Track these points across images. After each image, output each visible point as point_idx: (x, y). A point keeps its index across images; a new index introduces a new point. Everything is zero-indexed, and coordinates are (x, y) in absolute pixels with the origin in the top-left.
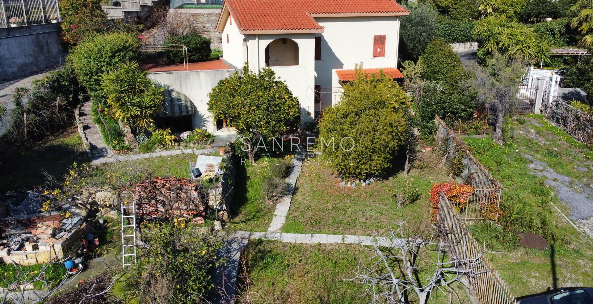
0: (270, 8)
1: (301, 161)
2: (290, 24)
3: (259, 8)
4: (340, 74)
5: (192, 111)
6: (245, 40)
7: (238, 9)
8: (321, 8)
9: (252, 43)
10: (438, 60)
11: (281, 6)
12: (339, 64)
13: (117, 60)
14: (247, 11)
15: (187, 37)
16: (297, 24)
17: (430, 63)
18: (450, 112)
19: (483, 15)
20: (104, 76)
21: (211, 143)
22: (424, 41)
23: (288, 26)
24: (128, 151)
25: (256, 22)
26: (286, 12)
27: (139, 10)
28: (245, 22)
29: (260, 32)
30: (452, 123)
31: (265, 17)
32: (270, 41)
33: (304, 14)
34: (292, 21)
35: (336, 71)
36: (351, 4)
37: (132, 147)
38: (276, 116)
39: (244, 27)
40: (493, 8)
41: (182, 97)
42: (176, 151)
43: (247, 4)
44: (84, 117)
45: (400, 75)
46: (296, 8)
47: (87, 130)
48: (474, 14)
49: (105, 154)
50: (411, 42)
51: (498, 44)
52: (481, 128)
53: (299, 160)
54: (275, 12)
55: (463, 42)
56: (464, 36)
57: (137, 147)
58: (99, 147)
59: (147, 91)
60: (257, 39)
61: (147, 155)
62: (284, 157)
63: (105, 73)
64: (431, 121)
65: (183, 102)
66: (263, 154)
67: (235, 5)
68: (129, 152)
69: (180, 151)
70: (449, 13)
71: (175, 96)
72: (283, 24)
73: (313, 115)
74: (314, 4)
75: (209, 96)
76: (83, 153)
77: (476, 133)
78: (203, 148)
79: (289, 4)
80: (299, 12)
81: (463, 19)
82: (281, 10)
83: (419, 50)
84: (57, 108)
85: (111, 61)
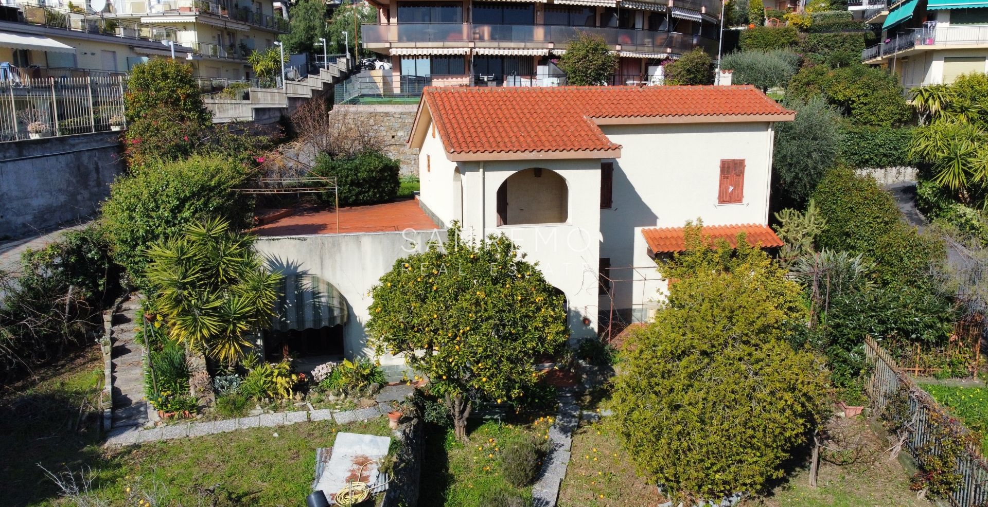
0: (510, 107)
1: (569, 434)
2: (550, 139)
3: (490, 107)
4: (649, 237)
5: (342, 317)
6: (457, 170)
7: (448, 108)
8: (613, 106)
9: (473, 178)
10: (851, 208)
11: (534, 103)
12: (649, 217)
13: (186, 214)
14: (464, 112)
15: (355, 159)
16: (565, 139)
17: (833, 212)
18: (897, 329)
19: (922, 115)
20: (156, 250)
21: (374, 393)
22: (815, 168)
23: (547, 144)
24: (191, 413)
25: (482, 135)
26: (542, 115)
27: (285, 106)
28: (460, 135)
29: (486, 157)
30: (900, 351)
31: (499, 125)
32: (507, 174)
33: (578, 119)
34: (554, 134)
35: (643, 232)
36: (673, 98)
37: (201, 403)
38: (514, 349)
39: (456, 145)
40: (941, 102)
41: (322, 288)
42: (296, 414)
43: (465, 99)
44: (122, 326)
45: (775, 240)
46: (562, 107)
47: (119, 358)
48: (903, 115)
49: (141, 421)
50: (789, 169)
51: (968, 175)
52: (967, 364)
53: (564, 430)
54: (522, 115)
55: (881, 167)
56: (885, 155)
57: (213, 404)
58: (134, 401)
59: (242, 281)
60: (481, 170)
61: (229, 425)
62: (533, 421)
63: (160, 241)
64: (856, 349)
65: (323, 300)
66: (487, 417)
67: (442, 100)
68: (194, 415)
69: (305, 412)
70: (853, 112)
71: (308, 286)
72: (536, 139)
73: (594, 325)
74: (600, 99)
75: (371, 295)
76: (97, 417)
77: (954, 375)
78: (355, 406)
79: (550, 99)
80: (569, 115)
81: (884, 124)
82: (532, 111)
83: (805, 186)
84: (67, 308)
85: (175, 218)
